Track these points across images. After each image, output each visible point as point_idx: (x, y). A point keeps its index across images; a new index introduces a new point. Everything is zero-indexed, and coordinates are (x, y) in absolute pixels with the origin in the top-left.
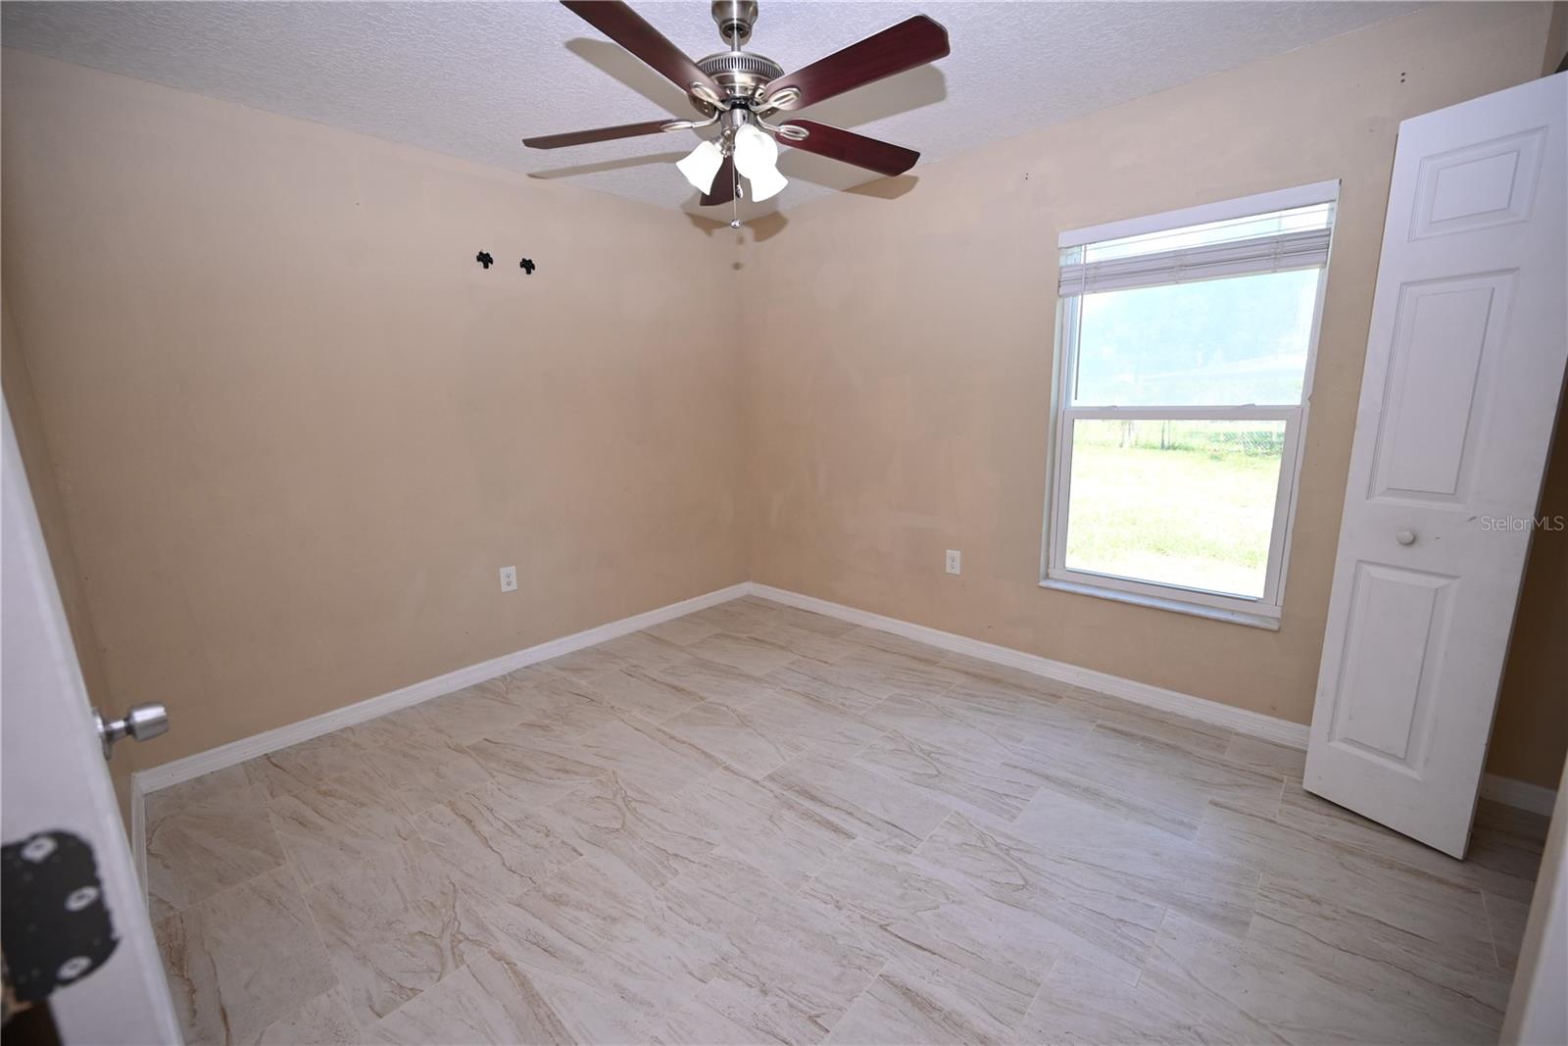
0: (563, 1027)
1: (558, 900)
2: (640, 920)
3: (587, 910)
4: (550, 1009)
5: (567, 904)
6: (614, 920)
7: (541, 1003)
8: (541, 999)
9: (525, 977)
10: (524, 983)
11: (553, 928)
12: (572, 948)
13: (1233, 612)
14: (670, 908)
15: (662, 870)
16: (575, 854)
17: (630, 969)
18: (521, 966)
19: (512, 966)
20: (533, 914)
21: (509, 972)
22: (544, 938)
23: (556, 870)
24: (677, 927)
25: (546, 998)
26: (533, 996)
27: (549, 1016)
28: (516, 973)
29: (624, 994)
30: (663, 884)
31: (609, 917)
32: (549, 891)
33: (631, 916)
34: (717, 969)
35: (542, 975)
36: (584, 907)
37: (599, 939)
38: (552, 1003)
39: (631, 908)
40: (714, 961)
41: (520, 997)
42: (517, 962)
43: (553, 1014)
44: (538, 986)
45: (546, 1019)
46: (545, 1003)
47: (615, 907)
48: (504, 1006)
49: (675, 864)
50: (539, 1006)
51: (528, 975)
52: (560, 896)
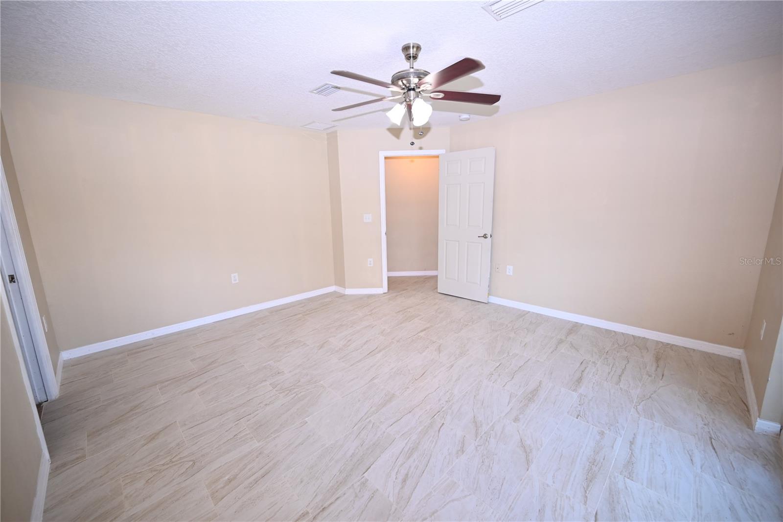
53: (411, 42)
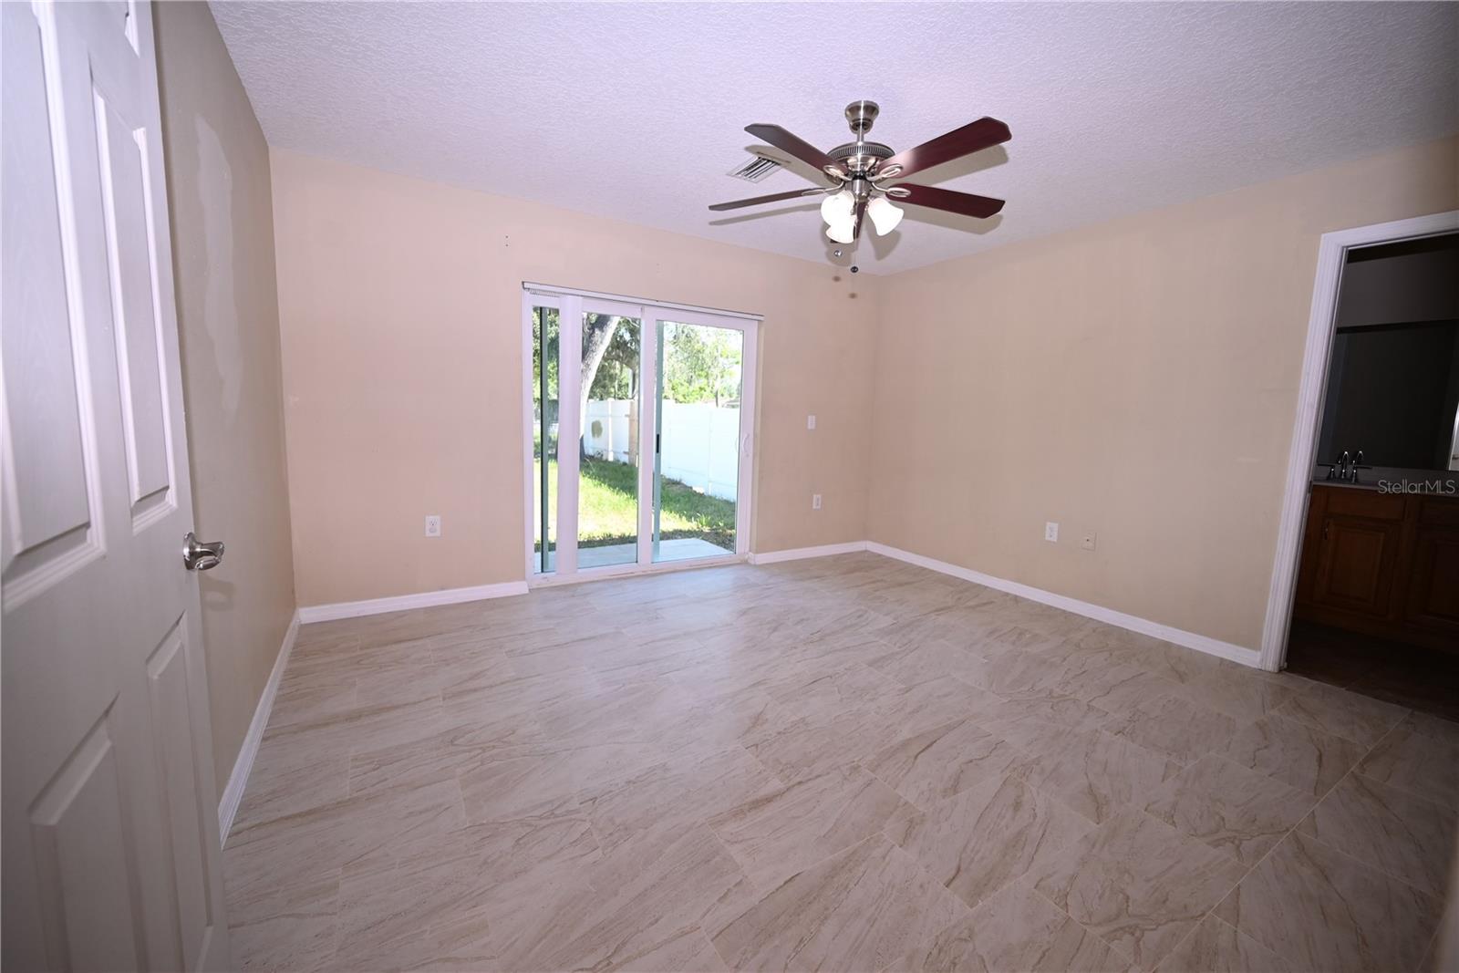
53: (863, 98)
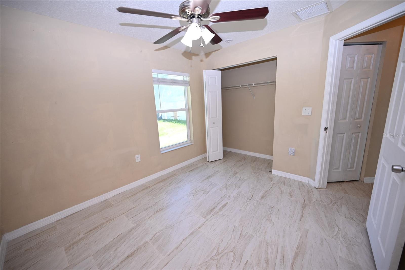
0: (298, 245)
1: (267, 261)
2: (264, 238)
3: (267, 251)
4: (296, 249)
5: (267, 257)
6: (267, 243)
7: (296, 252)
8: (295, 252)
9: (293, 259)
10: (295, 259)
11: (276, 258)
12: (279, 251)
13: (186, 144)
14: (258, 232)
15: (247, 236)
16: (248, 263)
17: (278, 236)
18: (291, 262)
19: (292, 264)
20: (275, 266)
21: (294, 264)
22: (280, 260)
23: (256, 267)
24: (263, 229)
25: (295, 251)
26: (296, 255)
27: (298, 249)
28: (294, 262)
29: (284, 235)
30: (252, 235)
31: (267, 244)
32: (265, 265)
33: (264, 239)
34: (270, 221)
35: (290, 255)
36: (266, 252)
37: (274, 245)
38: (295, 249)
39: (262, 240)
40: (268, 222)
41: (298, 257)
42: (291, 263)
43: (297, 248)
44: (293, 254)
45: (299, 249)
46: (296, 251)
47: (263, 244)
48: (303, 261)
49: (244, 234)
50: (297, 252)
51: (292, 259)
52: (265, 261)
